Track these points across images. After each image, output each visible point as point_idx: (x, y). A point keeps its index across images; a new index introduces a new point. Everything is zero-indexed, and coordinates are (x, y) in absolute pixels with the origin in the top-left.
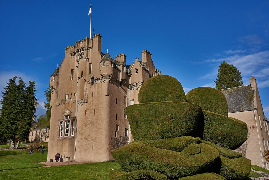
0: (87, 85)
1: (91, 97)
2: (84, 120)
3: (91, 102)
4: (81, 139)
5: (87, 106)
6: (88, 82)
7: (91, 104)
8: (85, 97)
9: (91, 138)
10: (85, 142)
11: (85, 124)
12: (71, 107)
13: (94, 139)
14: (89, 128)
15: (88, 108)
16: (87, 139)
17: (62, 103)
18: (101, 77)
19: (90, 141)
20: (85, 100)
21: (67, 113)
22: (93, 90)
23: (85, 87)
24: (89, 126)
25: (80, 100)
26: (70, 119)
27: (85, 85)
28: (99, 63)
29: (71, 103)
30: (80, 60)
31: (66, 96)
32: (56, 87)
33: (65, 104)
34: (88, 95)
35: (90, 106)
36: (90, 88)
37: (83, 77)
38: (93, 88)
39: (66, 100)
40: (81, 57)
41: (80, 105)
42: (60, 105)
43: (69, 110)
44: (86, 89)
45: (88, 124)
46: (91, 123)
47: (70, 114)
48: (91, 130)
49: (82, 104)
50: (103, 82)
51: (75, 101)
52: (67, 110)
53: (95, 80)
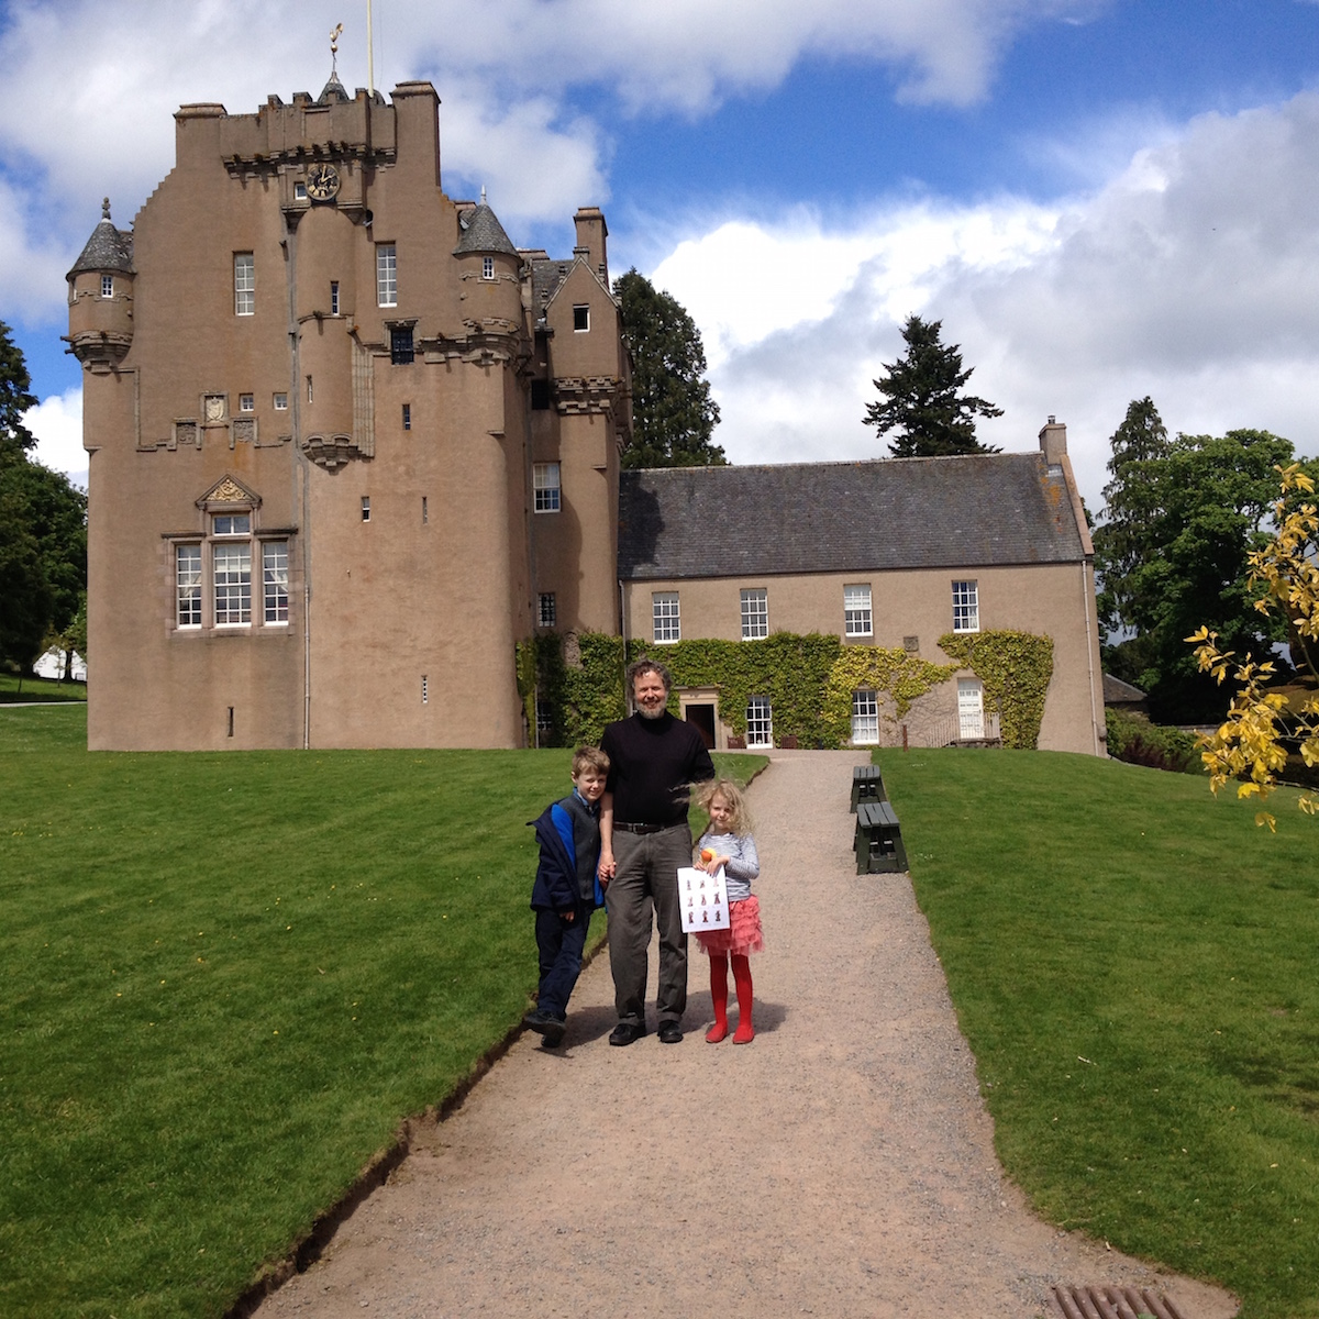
0: (367, 366)
1: (400, 432)
2: (357, 549)
3: (396, 458)
4: (347, 643)
5: (370, 475)
6: (372, 347)
7: (402, 469)
8: (357, 424)
9: (408, 642)
10: (373, 664)
11: (363, 568)
12: (250, 467)
13: (429, 650)
14: (392, 590)
15: (378, 485)
16: (385, 647)
17: (180, 440)
18: (461, 333)
19: (405, 657)
20: (359, 444)
21: (228, 496)
22: (405, 397)
23: (354, 372)
24: (391, 583)
25: (328, 439)
26: (256, 533)
27: (354, 362)
28: (447, 256)
29: (256, 447)
30: (310, 213)
31: (209, 402)
32: (126, 337)
33: (205, 445)
34: (374, 417)
35: (396, 480)
36: (389, 382)
37: (343, 317)
38: (409, 384)
39: (208, 425)
40: (323, 197)
41: (322, 465)
42: (163, 448)
43: (239, 485)
44: (361, 384)
45: (386, 571)
46: (409, 568)
47: (248, 508)
48: (408, 603)
49: (340, 464)
50: (475, 362)
51: (280, 439)
52: (231, 485)
53: (425, 342)
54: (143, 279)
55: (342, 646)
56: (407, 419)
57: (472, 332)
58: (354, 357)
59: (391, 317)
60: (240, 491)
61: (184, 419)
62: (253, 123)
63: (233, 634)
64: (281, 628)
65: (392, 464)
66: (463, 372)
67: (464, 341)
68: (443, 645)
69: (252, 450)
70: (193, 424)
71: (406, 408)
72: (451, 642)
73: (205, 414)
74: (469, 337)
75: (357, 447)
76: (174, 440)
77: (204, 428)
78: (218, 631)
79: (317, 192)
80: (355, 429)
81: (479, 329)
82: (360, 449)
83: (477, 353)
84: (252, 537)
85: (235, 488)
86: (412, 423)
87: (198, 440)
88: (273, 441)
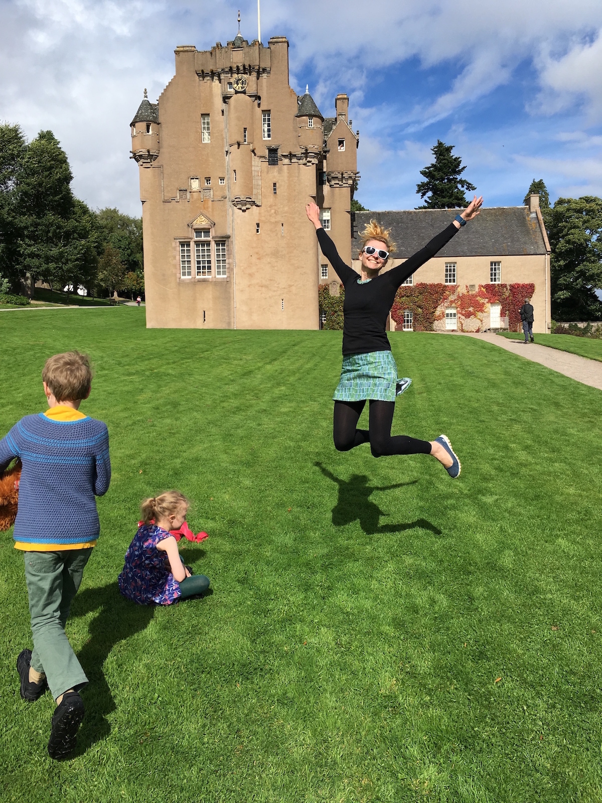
0: (259, 165)
1: (272, 195)
2: (254, 245)
3: (271, 206)
4: (251, 285)
5: (260, 213)
6: (261, 157)
7: (273, 211)
8: (255, 191)
9: (276, 285)
10: (261, 294)
11: (257, 253)
12: (210, 210)
13: (284, 288)
14: (269, 263)
15: (263, 219)
16: (266, 287)
17: (181, 197)
18: (299, 152)
19: (274, 291)
20: (255, 200)
21: (201, 223)
22: (274, 180)
23: (253, 169)
24: (269, 260)
25: (243, 198)
26: (213, 238)
27: (253, 164)
28: (292, 117)
29: (212, 201)
30: (235, 97)
31: (192, 180)
32: (157, 152)
33: (191, 200)
34: (261, 188)
35: (270, 216)
36: (268, 172)
37: (249, 144)
38: (276, 174)
39: (192, 191)
40: (240, 90)
41: (240, 209)
42: (174, 201)
43: (206, 217)
44: (256, 174)
45: (266, 255)
46: (275, 254)
47: (209, 227)
48: (276, 268)
49: (247, 209)
50: (304, 164)
51: (222, 197)
52: (202, 217)
53: (282, 155)
54: (163, 126)
55: (249, 286)
56: (275, 189)
57: (304, 151)
58: (253, 162)
59: (269, 144)
60: (206, 220)
61: (182, 188)
62: (208, 55)
63: (204, 281)
64: (224, 278)
65: (269, 209)
66: (299, 169)
67: (300, 155)
68: (290, 286)
69: (210, 202)
70: (186, 190)
71: (275, 184)
72: (293, 285)
73: (191, 186)
74: (302, 153)
75: (254, 202)
76: (178, 198)
77: (190, 192)
78: (198, 279)
79: (237, 88)
80: (254, 194)
81: (306, 150)
82: (256, 202)
83: (304, 161)
84: (211, 240)
85: (204, 219)
86: (277, 191)
87: (188, 197)
88: (219, 198)
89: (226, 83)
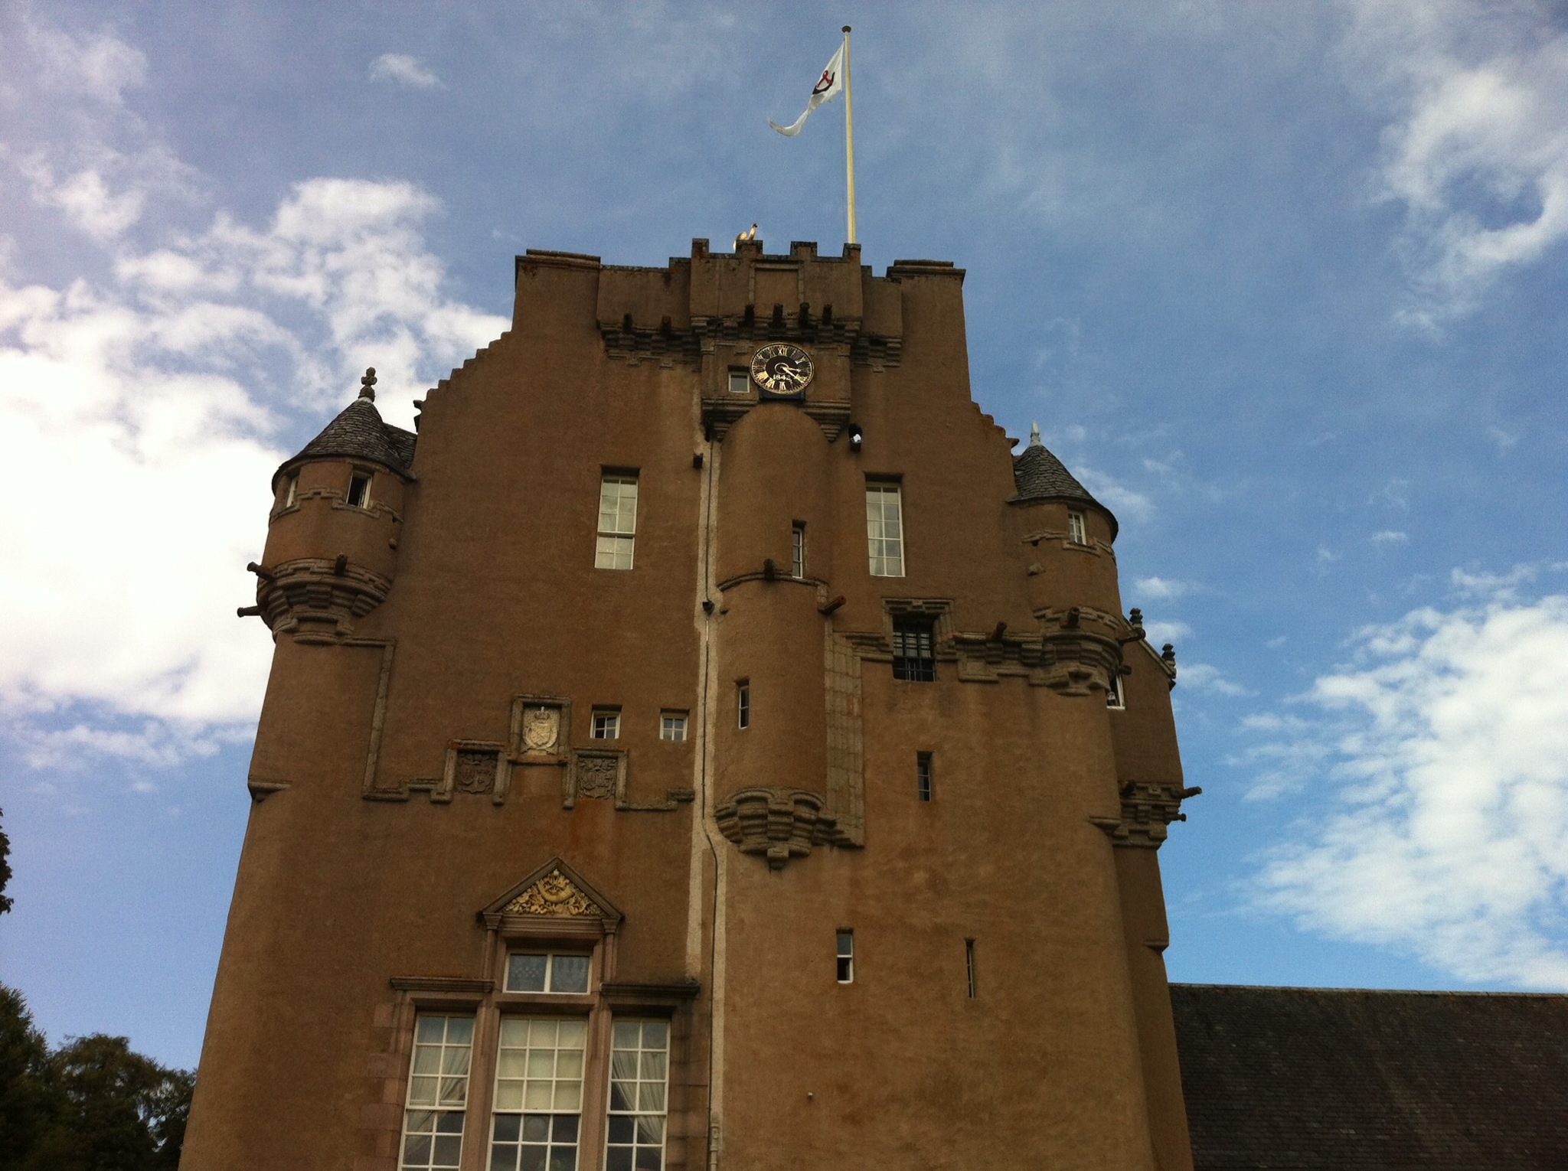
0: (851, 675)
1: (913, 804)
2: (827, 1043)
3: (908, 853)
5: (855, 883)
6: (863, 641)
7: (920, 877)
8: (834, 778)
11: (843, 1088)
12: (604, 850)
15: (871, 909)
17: (460, 783)
18: (1031, 631)
20: (838, 818)
21: (554, 906)
22: (923, 738)
23: (828, 683)
25: (779, 798)
26: (604, 991)
27: (828, 663)
28: (998, 505)
29: (619, 810)
30: (755, 415)
31: (529, 715)
32: (379, 581)
33: (513, 798)
34: (864, 769)
35: (909, 898)
36: (891, 706)
37: (811, 582)
38: (929, 716)
39: (523, 758)
40: (782, 391)
41: (758, 853)
42: (422, 797)
43: (580, 887)
44: (841, 704)
45: (892, 1099)
46: (941, 1097)
47: (594, 932)
49: (795, 855)
50: (1054, 686)
51: (670, 796)
52: (562, 882)
53: (960, 641)
56: (927, 781)
57: (1055, 630)
58: (828, 657)
59: (897, 594)
60: (579, 896)
61: (477, 742)
62: (658, 280)
65: (900, 864)
66: (1031, 704)
67: (1039, 647)
69: (607, 820)
70: (492, 754)
71: (925, 760)
73: (521, 736)
74: (1047, 640)
75: (833, 824)
76: (449, 782)
77: (513, 763)
79: (771, 383)
80: (829, 787)
81: (1073, 620)
82: (839, 827)
83: (1061, 670)
84: (594, 1000)
85: (570, 890)
86: (935, 790)
87: (499, 784)
88: (653, 801)
89: (723, 368)
